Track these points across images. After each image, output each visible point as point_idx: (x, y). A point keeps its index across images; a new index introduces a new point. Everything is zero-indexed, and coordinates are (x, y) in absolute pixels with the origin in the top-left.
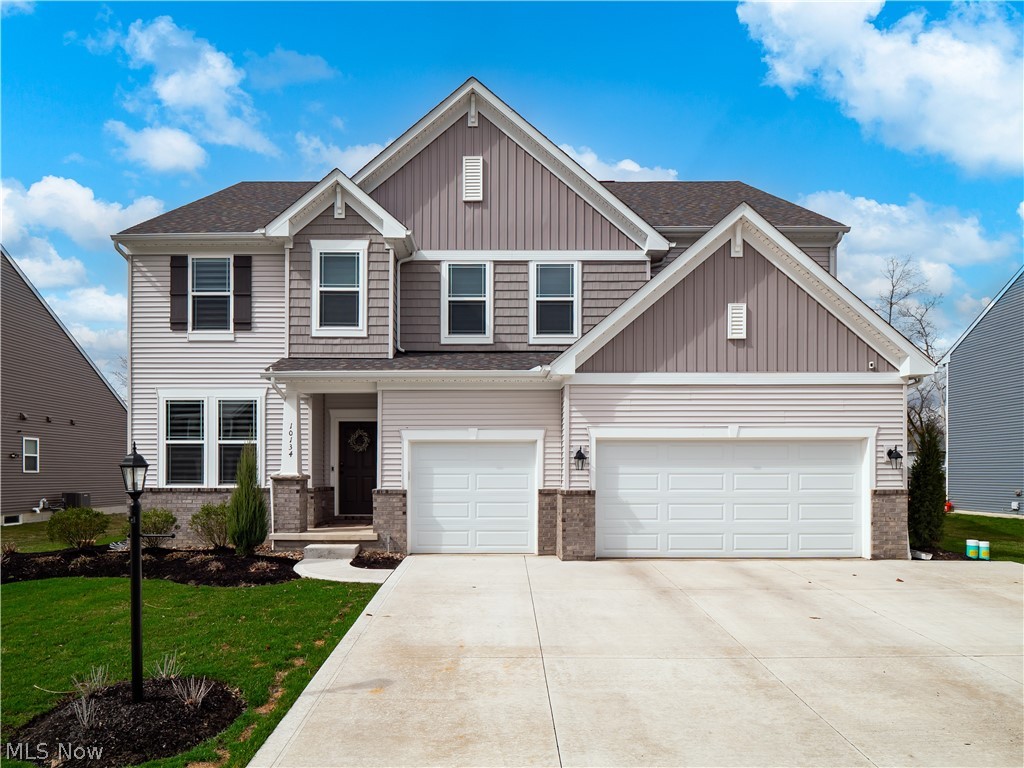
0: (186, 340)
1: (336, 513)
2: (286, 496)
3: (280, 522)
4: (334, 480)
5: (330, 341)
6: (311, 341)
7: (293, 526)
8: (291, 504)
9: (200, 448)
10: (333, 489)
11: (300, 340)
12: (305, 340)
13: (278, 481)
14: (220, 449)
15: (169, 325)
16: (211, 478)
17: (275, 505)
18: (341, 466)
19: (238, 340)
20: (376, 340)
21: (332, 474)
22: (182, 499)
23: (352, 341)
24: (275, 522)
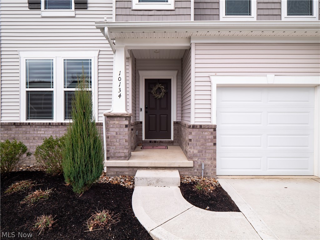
0: (39, 16)
1: (144, 139)
2: (117, 130)
3: (112, 150)
4: (142, 117)
5: (147, 13)
6: (132, 13)
7: (123, 155)
8: (121, 137)
9: (51, 94)
10: (141, 123)
11: (124, 12)
12: (128, 12)
13: (109, 117)
14: (65, 95)
15: (27, 5)
16: (59, 115)
17: (107, 137)
18: (146, 108)
19: (77, 16)
20: (181, 11)
21: (141, 113)
22: (37, 131)
23: (163, 13)
24: (108, 151)
